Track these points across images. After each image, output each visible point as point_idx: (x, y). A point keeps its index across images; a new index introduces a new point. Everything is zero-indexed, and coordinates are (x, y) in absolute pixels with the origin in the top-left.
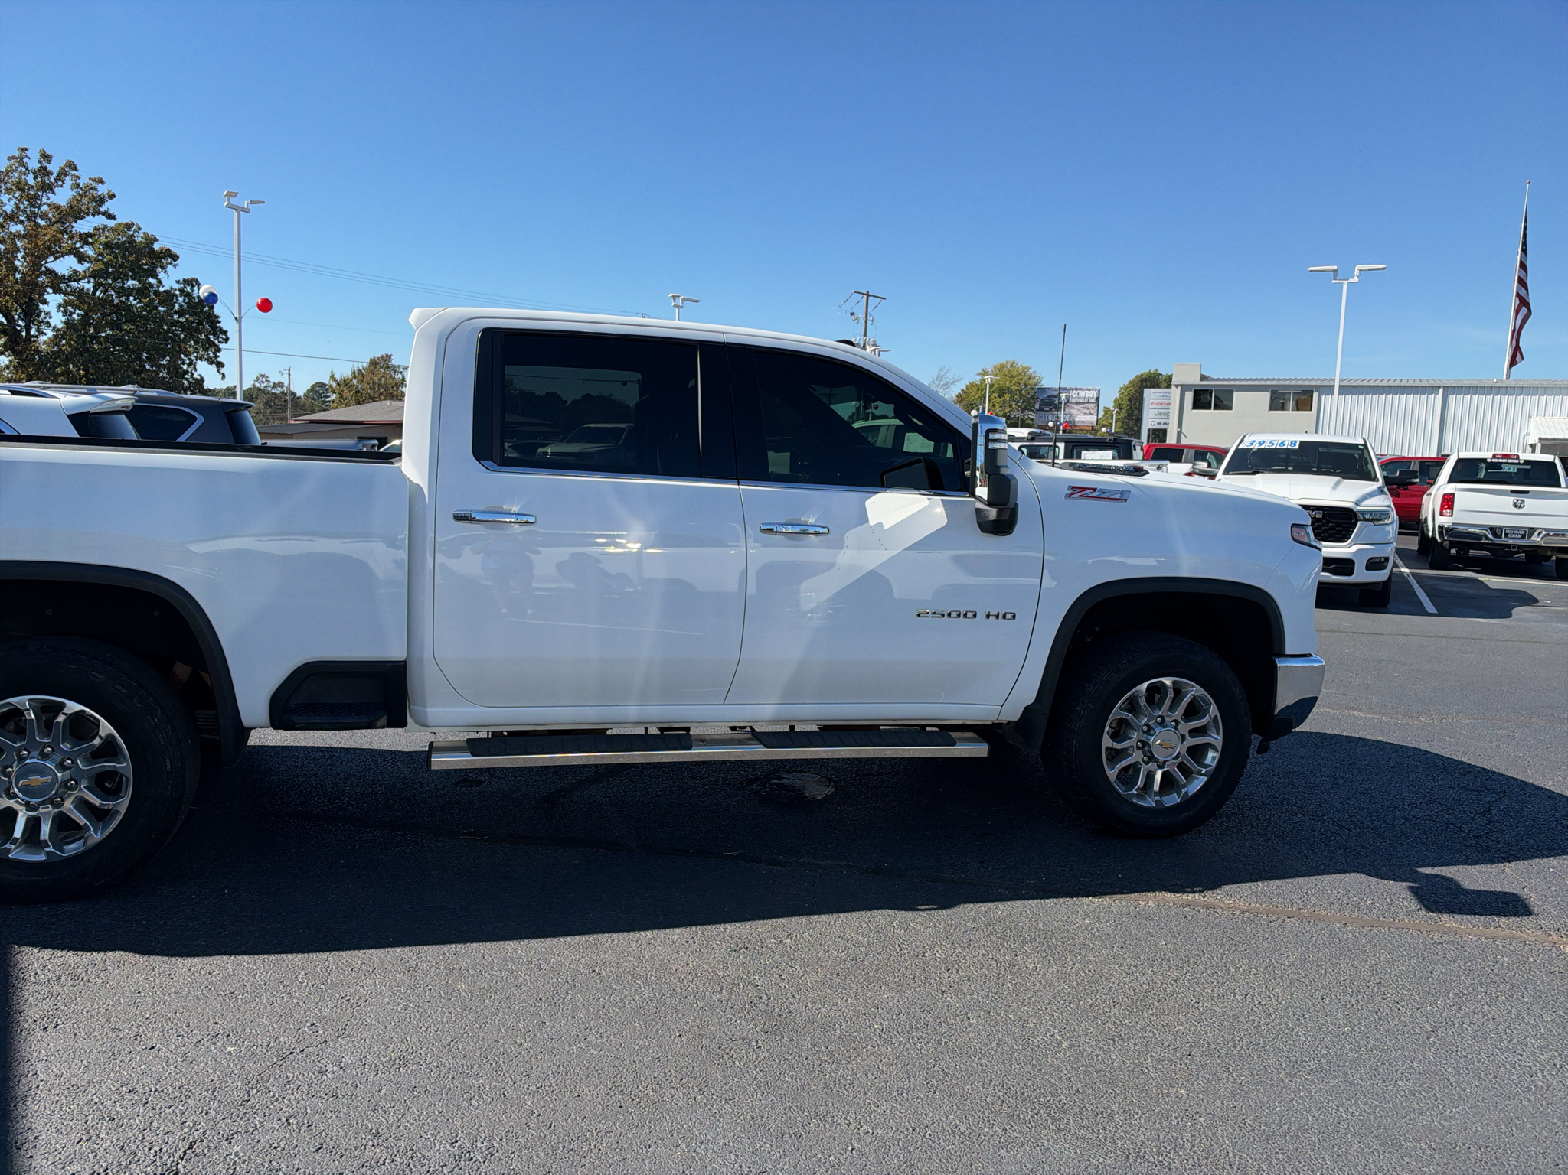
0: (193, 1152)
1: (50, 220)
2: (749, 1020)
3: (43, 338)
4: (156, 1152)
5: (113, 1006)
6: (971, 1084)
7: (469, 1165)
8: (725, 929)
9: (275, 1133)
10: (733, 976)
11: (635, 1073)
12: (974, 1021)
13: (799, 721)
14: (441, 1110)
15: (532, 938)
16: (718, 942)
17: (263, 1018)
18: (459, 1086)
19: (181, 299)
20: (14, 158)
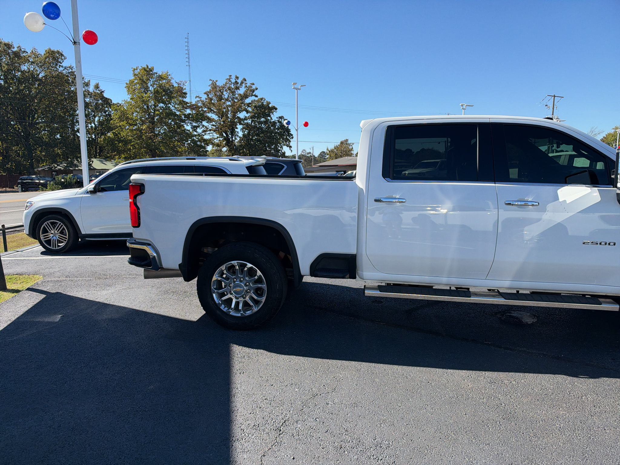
0: (285, 424)
1: (238, 99)
2: (496, 413)
3: (236, 141)
4: (274, 422)
5: (260, 368)
6: (606, 460)
7: (380, 449)
8: (485, 374)
9: (312, 423)
10: (489, 393)
11: (446, 426)
12: (608, 431)
13: (521, 289)
14: (370, 426)
15: (404, 365)
16: (482, 378)
17: (307, 380)
18: (377, 418)
19: (278, 124)
20: (228, 79)
